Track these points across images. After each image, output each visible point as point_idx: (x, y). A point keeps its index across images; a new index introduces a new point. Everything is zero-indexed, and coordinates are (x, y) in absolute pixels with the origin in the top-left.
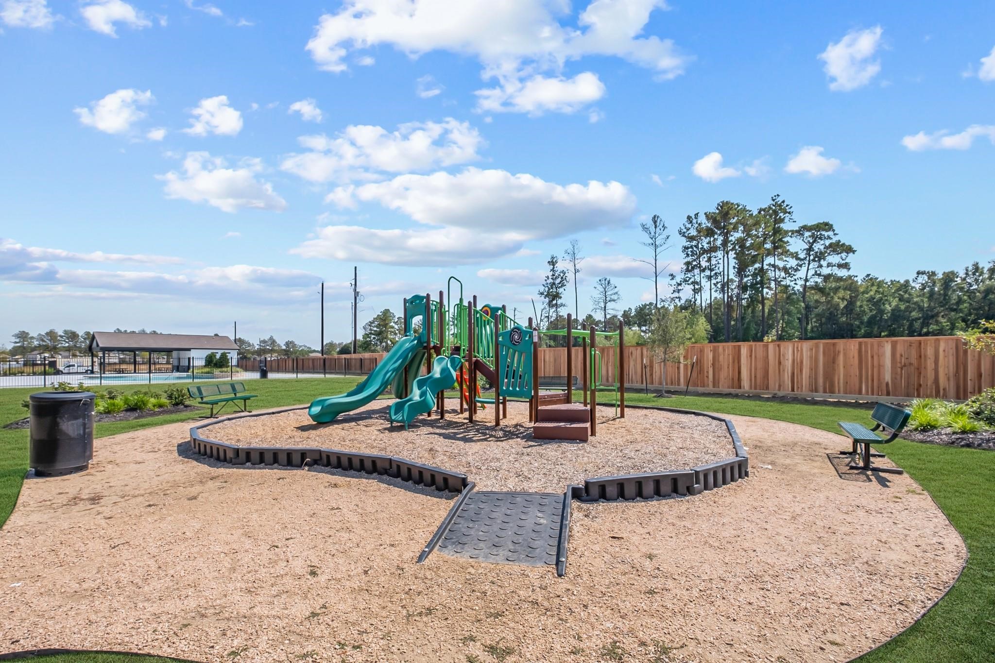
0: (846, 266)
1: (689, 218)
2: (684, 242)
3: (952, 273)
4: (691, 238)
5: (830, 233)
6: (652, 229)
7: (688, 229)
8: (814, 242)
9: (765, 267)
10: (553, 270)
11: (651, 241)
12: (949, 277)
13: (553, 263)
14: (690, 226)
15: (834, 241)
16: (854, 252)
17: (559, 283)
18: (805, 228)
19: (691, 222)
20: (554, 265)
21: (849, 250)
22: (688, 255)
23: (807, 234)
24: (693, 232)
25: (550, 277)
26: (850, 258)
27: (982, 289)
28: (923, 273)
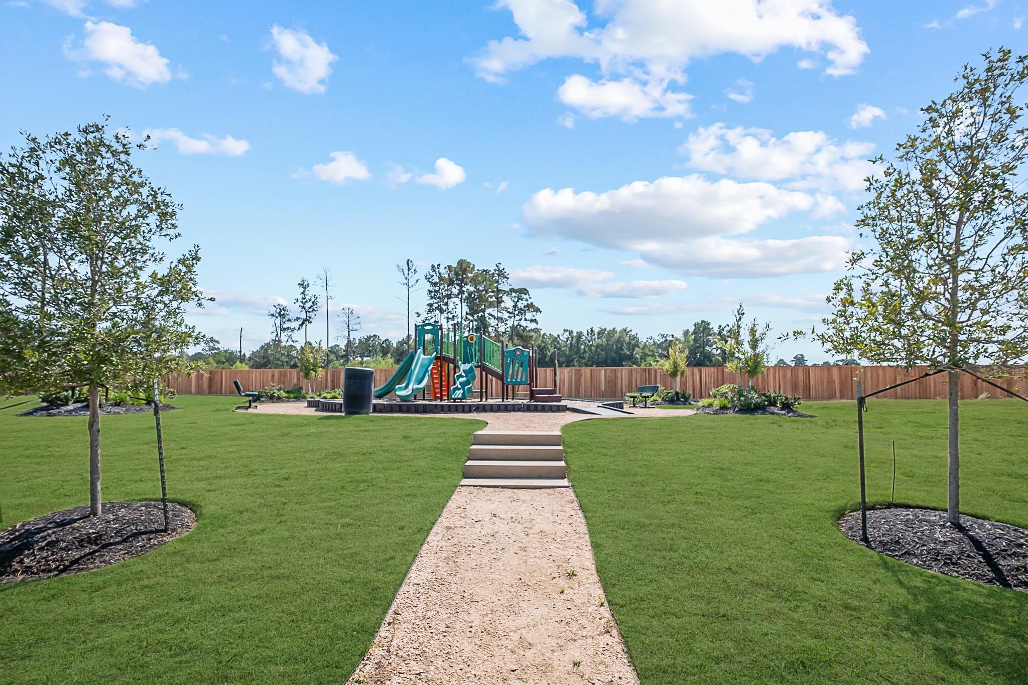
0: (535, 321)
1: (433, 266)
2: (428, 286)
3: (581, 332)
4: (435, 284)
5: (527, 296)
6: (406, 272)
7: (432, 276)
8: (518, 301)
9: (486, 315)
10: (303, 293)
11: (406, 281)
12: (580, 335)
13: (303, 285)
14: (434, 273)
15: (529, 302)
16: (541, 312)
17: (310, 308)
18: (512, 290)
19: (434, 271)
20: (305, 288)
21: (538, 310)
22: (432, 298)
23: (514, 294)
24: (436, 279)
25: (300, 300)
26: (538, 316)
27: (595, 345)
28: (567, 331)
